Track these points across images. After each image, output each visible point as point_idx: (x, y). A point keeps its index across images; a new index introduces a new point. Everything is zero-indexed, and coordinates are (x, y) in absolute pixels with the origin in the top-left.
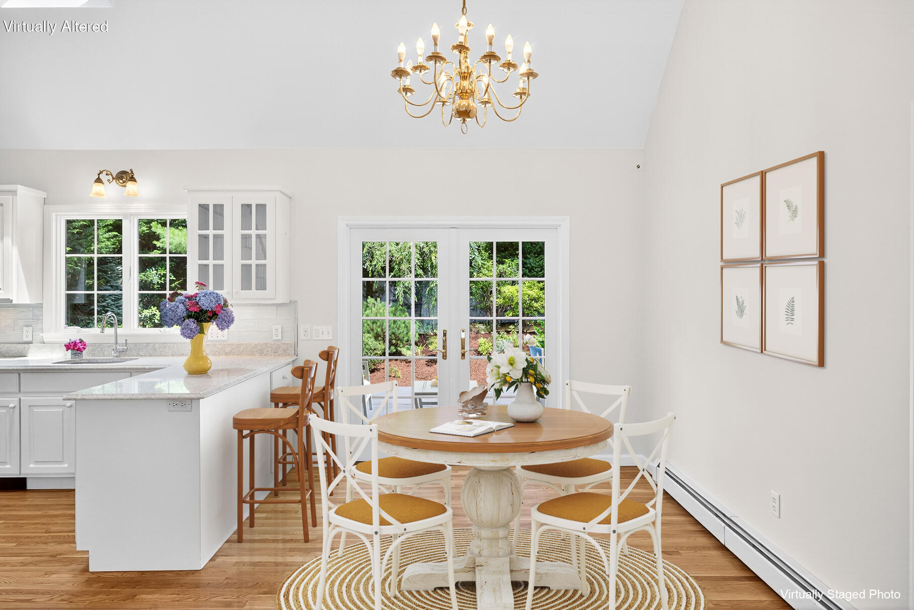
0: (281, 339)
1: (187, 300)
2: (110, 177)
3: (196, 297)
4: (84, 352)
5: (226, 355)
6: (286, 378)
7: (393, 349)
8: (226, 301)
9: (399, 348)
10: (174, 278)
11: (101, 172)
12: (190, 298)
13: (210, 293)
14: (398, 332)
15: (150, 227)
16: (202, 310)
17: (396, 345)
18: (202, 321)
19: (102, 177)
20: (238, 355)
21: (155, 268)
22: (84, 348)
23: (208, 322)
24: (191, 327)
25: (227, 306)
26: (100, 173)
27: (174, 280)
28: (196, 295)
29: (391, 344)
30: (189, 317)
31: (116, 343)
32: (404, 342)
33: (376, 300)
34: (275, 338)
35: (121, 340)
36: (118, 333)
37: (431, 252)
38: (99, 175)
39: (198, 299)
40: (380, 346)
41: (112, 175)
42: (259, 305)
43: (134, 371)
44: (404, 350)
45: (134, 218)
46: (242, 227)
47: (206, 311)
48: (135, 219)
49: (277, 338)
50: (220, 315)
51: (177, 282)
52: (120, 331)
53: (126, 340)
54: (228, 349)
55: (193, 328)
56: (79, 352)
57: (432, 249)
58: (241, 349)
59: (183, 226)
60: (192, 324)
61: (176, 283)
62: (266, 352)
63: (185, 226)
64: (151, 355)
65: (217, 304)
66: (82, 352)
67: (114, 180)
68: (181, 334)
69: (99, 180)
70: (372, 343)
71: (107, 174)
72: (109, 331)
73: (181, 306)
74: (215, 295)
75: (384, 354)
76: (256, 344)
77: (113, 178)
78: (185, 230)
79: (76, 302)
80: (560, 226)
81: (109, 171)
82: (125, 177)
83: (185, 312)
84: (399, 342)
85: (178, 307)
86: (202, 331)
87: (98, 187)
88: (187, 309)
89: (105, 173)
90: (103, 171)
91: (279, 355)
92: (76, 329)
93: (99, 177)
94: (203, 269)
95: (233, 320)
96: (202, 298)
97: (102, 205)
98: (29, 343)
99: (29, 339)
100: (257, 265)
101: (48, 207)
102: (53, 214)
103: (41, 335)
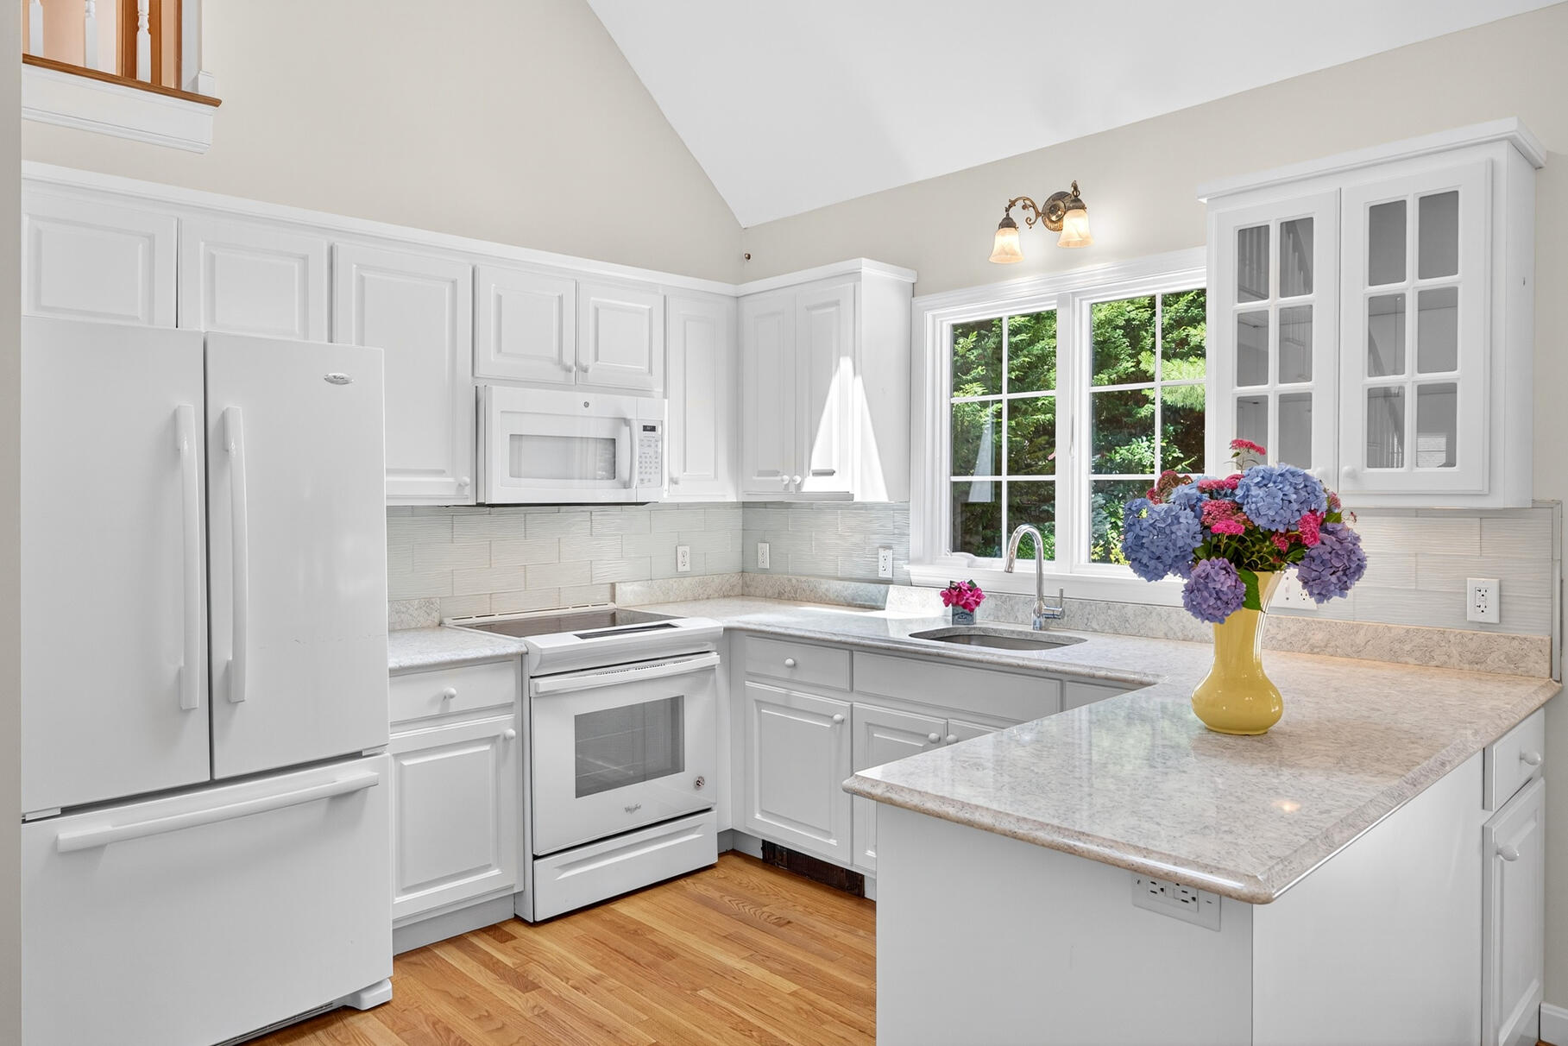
0: (1496, 621)
1: (1206, 496)
2: (1031, 213)
3: (1234, 488)
4: (978, 611)
5: (1312, 652)
8: (1334, 501)
10: (1182, 456)
11: (1012, 204)
12: (1214, 490)
13: (1281, 475)
15: (1139, 362)
16: (1252, 531)
18: (1252, 566)
19: (1017, 214)
20: (1348, 656)
21: (1147, 436)
22: (977, 603)
23: (1273, 568)
24: (1218, 586)
25: (1338, 519)
26: (1010, 207)
27: (1181, 458)
28: (1233, 483)
30: (1213, 550)
31: (1041, 597)
34: (1473, 615)
35: (1050, 591)
36: (1044, 573)
38: (1007, 210)
39: (1239, 492)
41: (1034, 207)
42: (1418, 512)
43: (1070, 678)
45: (1081, 300)
46: (1372, 277)
47: (1271, 534)
48: (1084, 303)
49: (1484, 618)
50: (1316, 550)
51: (1186, 463)
52: (1049, 568)
53: (1062, 591)
54: (1318, 637)
55: (1225, 589)
56: (967, 611)
58: (1360, 639)
59: (1197, 355)
60: (1220, 574)
61: (1183, 464)
62: (1445, 658)
63: (1203, 355)
64: (1116, 633)
65: (1305, 512)
66: (972, 610)
67: (1040, 219)
68: (1186, 605)
69: (1008, 223)
71: (1024, 207)
72: (1026, 567)
73: (1187, 518)
74: (1300, 480)
76: (1408, 631)
77: (1038, 214)
78: (1201, 362)
79: (972, 499)
81: (1028, 199)
82: (1062, 204)
83: (1200, 537)
85: (1177, 518)
86: (1252, 601)
87: (1006, 239)
88: (1206, 527)
89: (1020, 204)
90: (1016, 200)
91: (1489, 671)
92: (964, 558)
93: (1008, 215)
94: (1250, 409)
95: (1360, 568)
96: (1254, 491)
97: (1014, 281)
98: (888, 582)
99: (887, 575)
100: (1423, 391)
101: (919, 302)
102: (929, 315)
103: (906, 567)
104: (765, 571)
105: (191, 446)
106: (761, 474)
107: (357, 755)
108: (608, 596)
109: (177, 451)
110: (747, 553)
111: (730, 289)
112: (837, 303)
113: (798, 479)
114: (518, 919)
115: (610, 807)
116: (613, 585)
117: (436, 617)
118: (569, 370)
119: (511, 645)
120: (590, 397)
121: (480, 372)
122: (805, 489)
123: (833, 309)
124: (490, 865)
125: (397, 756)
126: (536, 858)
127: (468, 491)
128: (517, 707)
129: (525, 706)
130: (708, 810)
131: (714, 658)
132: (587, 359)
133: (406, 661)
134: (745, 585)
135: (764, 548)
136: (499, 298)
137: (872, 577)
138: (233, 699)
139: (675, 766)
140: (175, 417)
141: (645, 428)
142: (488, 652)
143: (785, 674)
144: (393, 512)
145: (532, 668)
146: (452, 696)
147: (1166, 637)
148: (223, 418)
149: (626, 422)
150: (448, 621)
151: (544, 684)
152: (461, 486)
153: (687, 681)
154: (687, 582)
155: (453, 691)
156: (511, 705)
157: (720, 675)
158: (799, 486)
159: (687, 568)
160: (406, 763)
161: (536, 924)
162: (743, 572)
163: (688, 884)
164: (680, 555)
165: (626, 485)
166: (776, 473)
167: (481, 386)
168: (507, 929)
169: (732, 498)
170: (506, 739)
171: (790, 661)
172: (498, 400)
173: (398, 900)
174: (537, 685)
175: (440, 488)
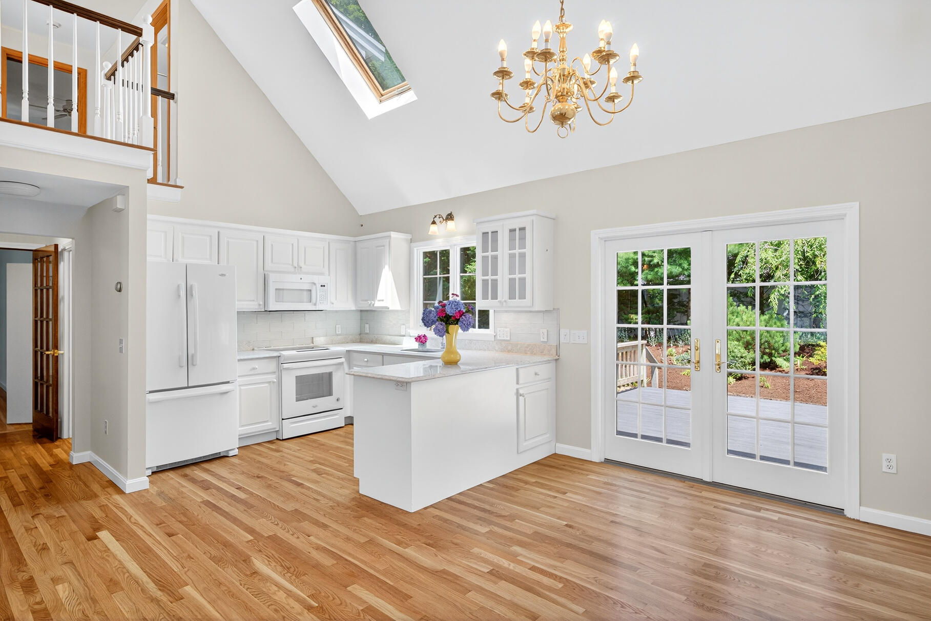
0: (546, 341)
2: (441, 219)
5: (508, 352)
6: (538, 375)
7: (767, 359)
9: (773, 358)
11: (435, 217)
14: (773, 342)
16: (447, 316)
17: (770, 355)
18: (450, 324)
19: (437, 220)
20: (516, 352)
22: (426, 341)
23: (456, 324)
29: (763, 353)
30: (441, 320)
32: (781, 352)
33: (747, 308)
34: (542, 340)
37: (815, 256)
40: (749, 356)
41: (442, 217)
44: (779, 361)
45: (456, 247)
46: (509, 248)
47: (451, 317)
48: (458, 248)
49: (544, 340)
50: (461, 319)
54: (510, 348)
57: (816, 253)
58: (518, 348)
60: (440, 325)
62: (535, 351)
67: (444, 221)
69: (434, 223)
70: (740, 350)
71: (439, 218)
73: (433, 312)
74: (456, 304)
75: (753, 364)
76: (528, 345)
77: (444, 220)
79: (425, 308)
80: (845, 215)
81: (440, 215)
82: (450, 217)
83: (436, 317)
84: (773, 352)
85: (431, 313)
86: (448, 332)
87: (433, 228)
88: (437, 315)
89: (438, 216)
90: (436, 215)
91: (545, 355)
92: (424, 326)
93: (434, 220)
94: (485, 282)
96: (447, 306)
97: (438, 240)
98: (404, 336)
99: (403, 333)
100: (519, 279)
101: (413, 244)
102: (415, 249)
103: (409, 331)
104: (367, 334)
105: (183, 293)
106: (363, 300)
107: (228, 382)
108: (310, 341)
109: (179, 296)
110: (362, 327)
111: (352, 239)
112: (384, 246)
113: (373, 302)
114: (277, 439)
115: (308, 405)
116: (313, 338)
117: (251, 347)
118: (295, 267)
119: (276, 354)
120: (302, 276)
121: (265, 269)
122: (375, 306)
123: (383, 248)
124: (268, 421)
125: (239, 385)
126: (283, 419)
127: (262, 307)
128: (277, 373)
129: (280, 371)
130: (342, 409)
131: (343, 360)
132: (302, 264)
133: (242, 357)
134: (361, 339)
135: (367, 326)
136: (272, 245)
137: (399, 334)
138: (194, 364)
139: (330, 394)
140: (178, 286)
141: (321, 286)
142: (268, 356)
143: (364, 364)
144: (238, 312)
145: (282, 361)
146: (256, 369)
147: (475, 349)
148: (191, 286)
149: (314, 284)
150: (255, 349)
151: (285, 366)
152: (260, 305)
153: (334, 367)
154: (339, 337)
155: (257, 367)
156: (275, 372)
157: (346, 365)
158: (373, 305)
159: (340, 333)
160: (242, 388)
161: (283, 440)
162: (360, 334)
163: (334, 432)
164: (337, 329)
165: (315, 304)
166: (367, 300)
167: (266, 273)
168: (274, 441)
169: (354, 308)
170: (274, 382)
171: (366, 360)
172: (272, 278)
173: (240, 429)
174: (283, 366)
175: (253, 306)
